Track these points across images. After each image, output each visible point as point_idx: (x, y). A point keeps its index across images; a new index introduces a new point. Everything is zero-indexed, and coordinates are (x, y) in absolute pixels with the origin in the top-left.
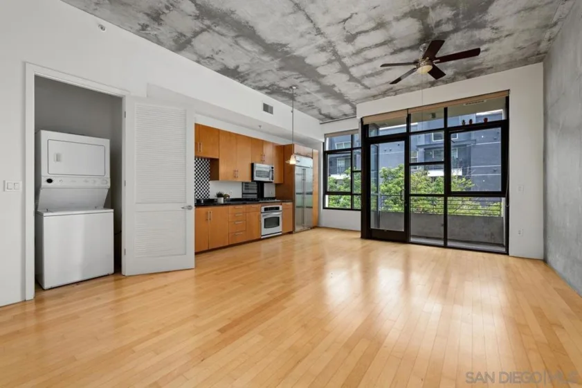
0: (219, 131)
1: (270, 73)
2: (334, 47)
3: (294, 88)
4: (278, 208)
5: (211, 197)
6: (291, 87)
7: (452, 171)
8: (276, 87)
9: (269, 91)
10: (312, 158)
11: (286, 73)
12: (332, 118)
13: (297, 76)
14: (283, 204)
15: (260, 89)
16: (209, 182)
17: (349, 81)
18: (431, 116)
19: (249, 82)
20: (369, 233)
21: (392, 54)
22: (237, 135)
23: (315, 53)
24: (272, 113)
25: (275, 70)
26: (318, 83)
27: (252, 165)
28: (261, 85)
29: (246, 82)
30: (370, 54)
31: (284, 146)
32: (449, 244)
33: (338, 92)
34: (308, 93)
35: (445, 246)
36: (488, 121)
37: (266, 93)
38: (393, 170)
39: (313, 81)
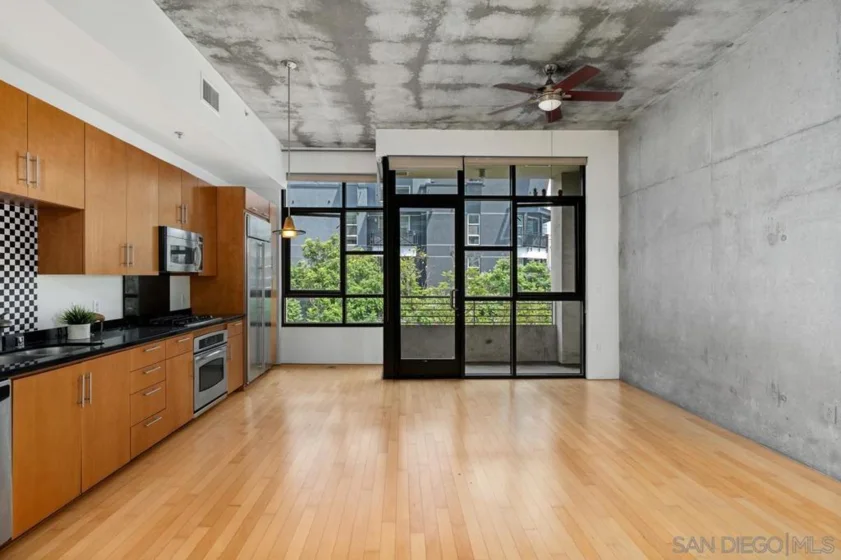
0: (85, 126)
1: (268, 14)
2: (440, 16)
3: (293, 66)
4: (220, 338)
5: (40, 326)
6: (285, 63)
7: (402, 248)
8: (250, 51)
9: (225, 54)
10: (268, 221)
11: (304, 29)
12: (308, 144)
13: (319, 44)
14: (229, 325)
15: (205, 41)
16: (36, 280)
17: (406, 85)
18: (478, 173)
19: (190, 16)
20: (397, 368)
21: (507, 63)
22: (128, 149)
23: (402, 12)
24: (216, 107)
25: (284, 13)
26: (349, 71)
27: (162, 232)
28: (218, 33)
29: (179, 13)
30: (478, 51)
31: (216, 188)
32: (520, 371)
33: (368, 99)
34: (310, 86)
35: (514, 376)
36: (563, 195)
37: (215, 57)
38: (323, 244)
39: (343, 65)
